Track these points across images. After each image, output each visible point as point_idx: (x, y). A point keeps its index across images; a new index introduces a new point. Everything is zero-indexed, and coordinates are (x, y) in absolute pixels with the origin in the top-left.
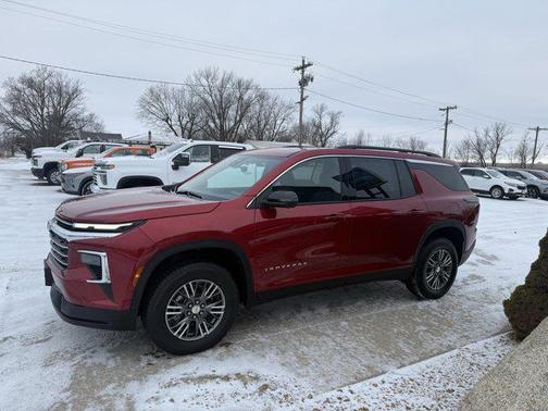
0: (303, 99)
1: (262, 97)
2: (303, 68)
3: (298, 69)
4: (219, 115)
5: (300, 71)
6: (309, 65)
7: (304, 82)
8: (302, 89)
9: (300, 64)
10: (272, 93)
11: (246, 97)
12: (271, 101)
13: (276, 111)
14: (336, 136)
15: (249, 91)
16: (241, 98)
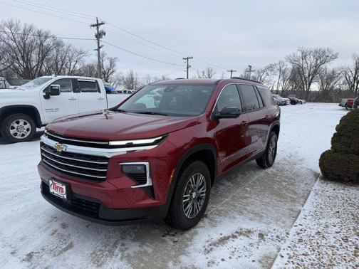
0: (99, 48)
1: (58, 45)
2: (98, 25)
3: (94, 26)
4: (23, 57)
5: (96, 28)
6: (102, 24)
7: (99, 36)
8: (98, 40)
9: (95, 23)
10: (65, 42)
11: (45, 44)
12: (65, 48)
13: (70, 55)
14: (114, 74)
15: (48, 40)
16: (41, 44)
